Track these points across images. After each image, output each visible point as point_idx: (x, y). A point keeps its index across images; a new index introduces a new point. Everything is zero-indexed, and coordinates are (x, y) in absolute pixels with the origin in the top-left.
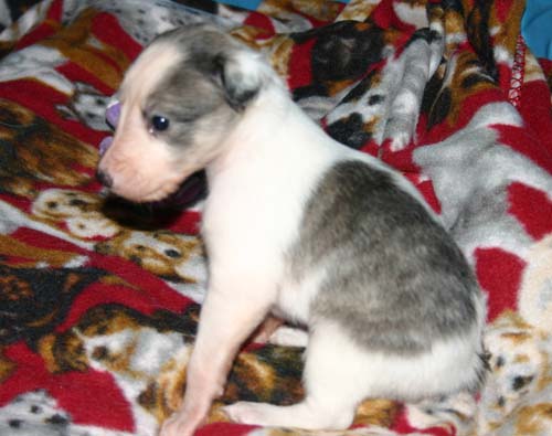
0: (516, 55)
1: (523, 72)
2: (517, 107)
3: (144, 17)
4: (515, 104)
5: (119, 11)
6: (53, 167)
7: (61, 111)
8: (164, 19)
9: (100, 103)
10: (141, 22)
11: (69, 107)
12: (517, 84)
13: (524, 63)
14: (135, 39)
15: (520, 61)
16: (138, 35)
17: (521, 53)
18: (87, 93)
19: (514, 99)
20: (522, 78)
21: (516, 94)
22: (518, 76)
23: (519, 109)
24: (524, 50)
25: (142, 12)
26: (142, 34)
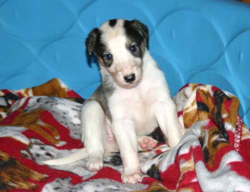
0: (237, 127)
1: (241, 135)
2: (238, 152)
3: (66, 116)
4: (237, 150)
5: (53, 112)
6: (18, 180)
7: (23, 154)
8: (75, 117)
9: (42, 149)
10: (64, 117)
11: (27, 151)
12: (238, 141)
13: (241, 131)
14: (61, 123)
15: (239, 130)
16: (62, 122)
17: (240, 126)
18: (36, 144)
19: (237, 148)
20: (241, 138)
21: (238, 146)
22: (239, 137)
23: (240, 153)
24: (242, 125)
25: (65, 113)
26: (64, 122)
